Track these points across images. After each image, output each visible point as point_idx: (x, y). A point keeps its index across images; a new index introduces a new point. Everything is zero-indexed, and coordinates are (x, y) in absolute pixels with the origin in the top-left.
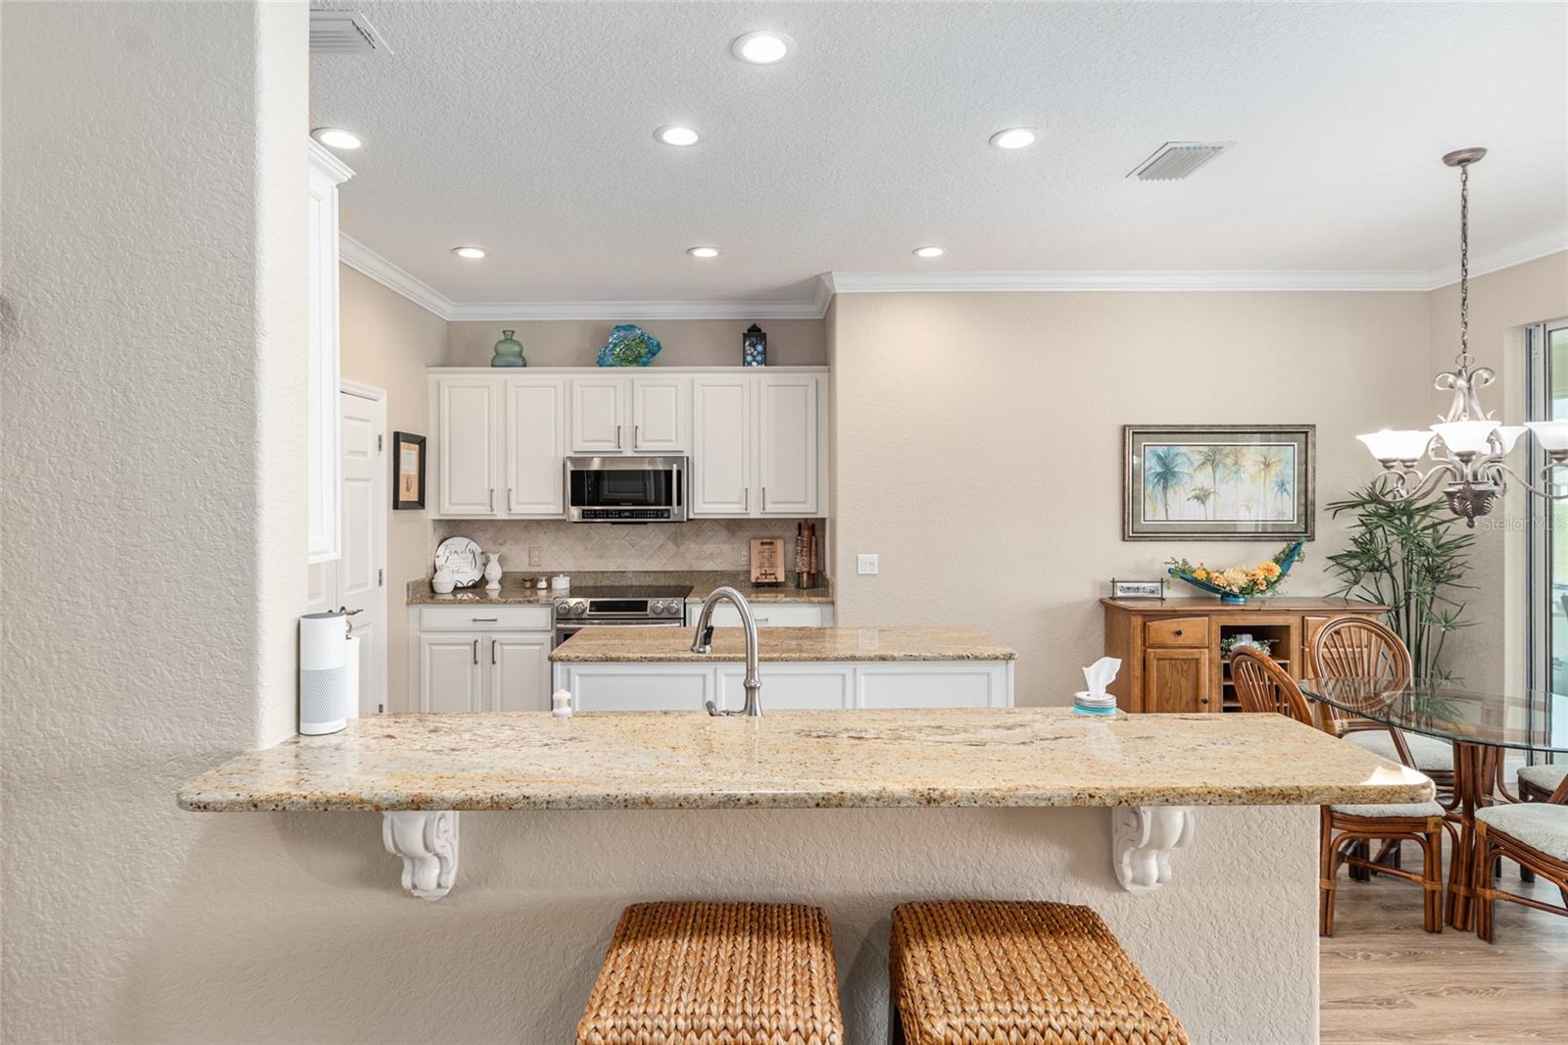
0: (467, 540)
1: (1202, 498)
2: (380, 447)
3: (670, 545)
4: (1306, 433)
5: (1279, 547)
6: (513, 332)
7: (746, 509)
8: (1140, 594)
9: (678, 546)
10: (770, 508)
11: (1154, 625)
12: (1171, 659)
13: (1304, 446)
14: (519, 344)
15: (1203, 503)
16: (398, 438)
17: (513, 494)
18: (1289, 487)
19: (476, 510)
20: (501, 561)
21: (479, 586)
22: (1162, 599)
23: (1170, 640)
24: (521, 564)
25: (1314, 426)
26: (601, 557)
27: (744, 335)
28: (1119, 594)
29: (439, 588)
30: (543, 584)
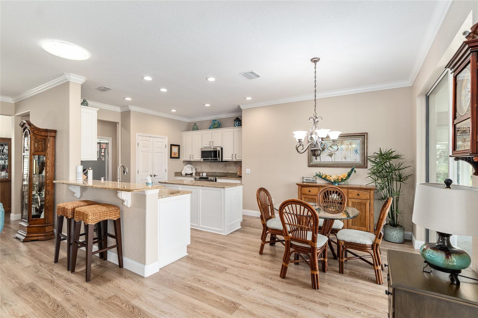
0: (190, 165)
1: (331, 155)
2: (166, 147)
3: (224, 167)
4: (364, 135)
5: (349, 170)
6: (196, 124)
7: (232, 159)
8: (310, 181)
9: (225, 167)
10: (237, 158)
11: (304, 189)
12: (308, 198)
13: (364, 139)
14: (197, 126)
15: (331, 156)
16: (172, 145)
17: (194, 156)
18: (359, 152)
19: (188, 159)
20: (196, 169)
21: (191, 174)
22: (316, 183)
23: (307, 193)
24: (199, 170)
25: (367, 133)
26: (212, 169)
27: (235, 120)
28: (304, 181)
29: (182, 174)
30: (201, 174)
